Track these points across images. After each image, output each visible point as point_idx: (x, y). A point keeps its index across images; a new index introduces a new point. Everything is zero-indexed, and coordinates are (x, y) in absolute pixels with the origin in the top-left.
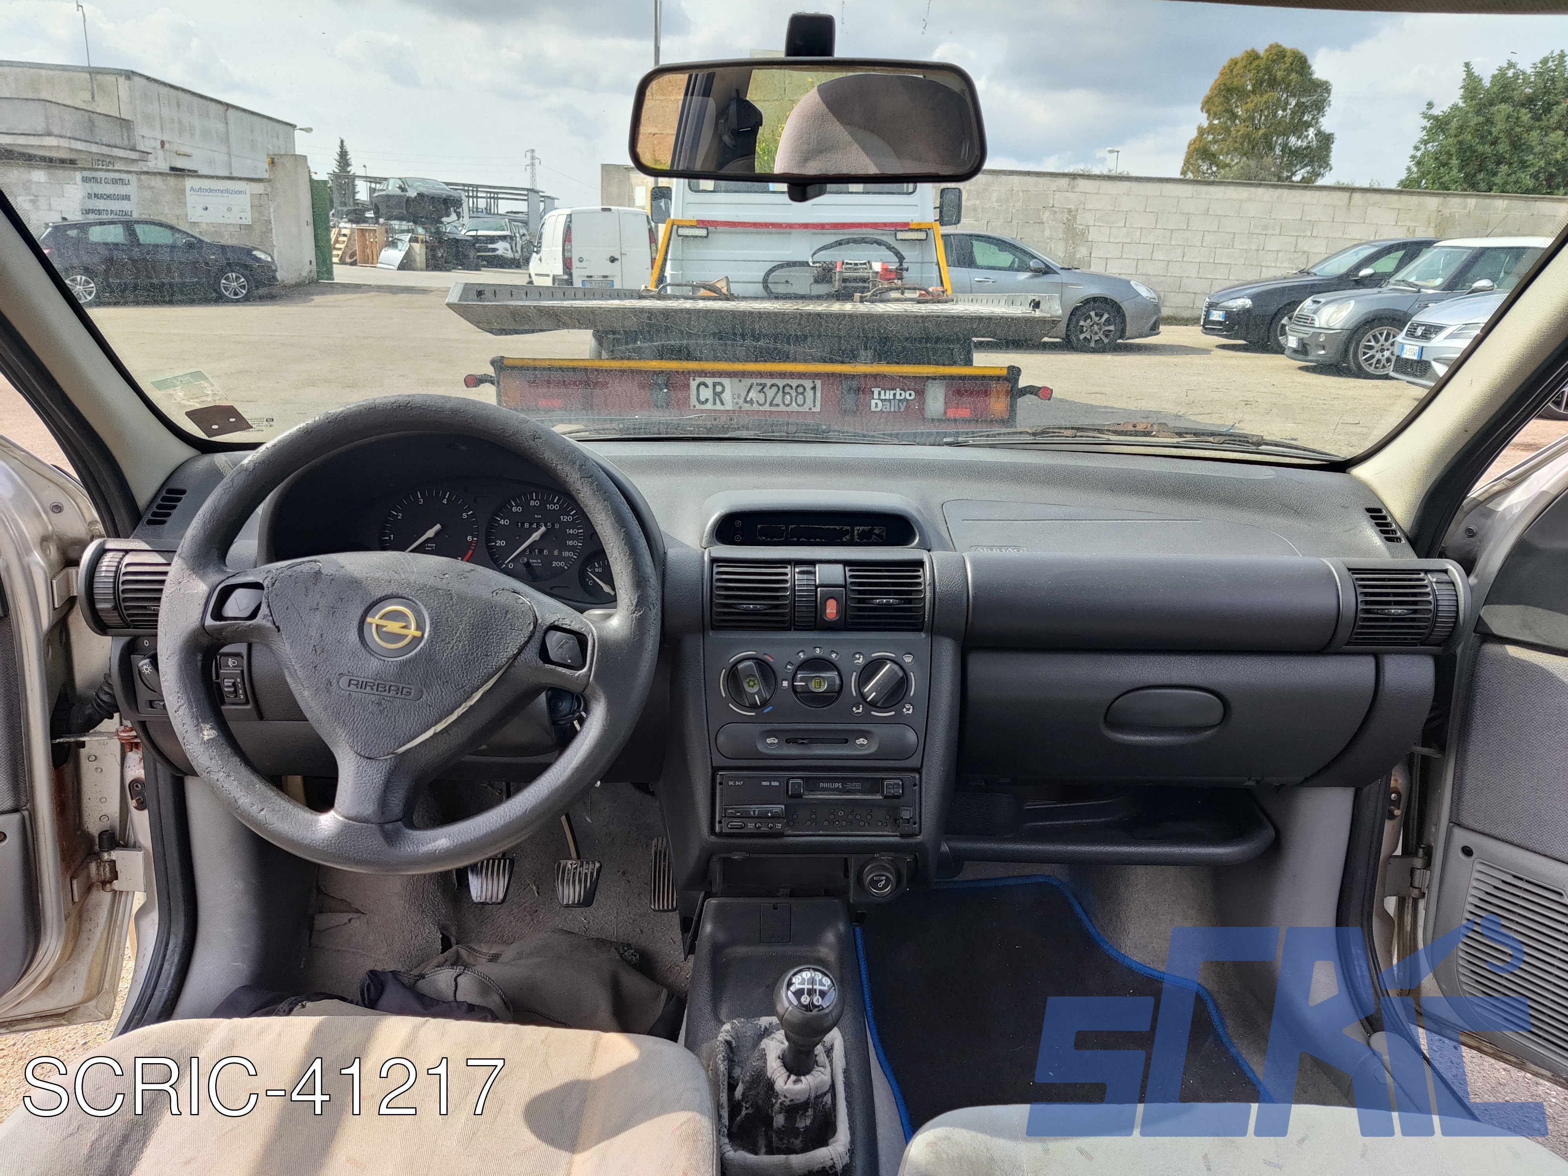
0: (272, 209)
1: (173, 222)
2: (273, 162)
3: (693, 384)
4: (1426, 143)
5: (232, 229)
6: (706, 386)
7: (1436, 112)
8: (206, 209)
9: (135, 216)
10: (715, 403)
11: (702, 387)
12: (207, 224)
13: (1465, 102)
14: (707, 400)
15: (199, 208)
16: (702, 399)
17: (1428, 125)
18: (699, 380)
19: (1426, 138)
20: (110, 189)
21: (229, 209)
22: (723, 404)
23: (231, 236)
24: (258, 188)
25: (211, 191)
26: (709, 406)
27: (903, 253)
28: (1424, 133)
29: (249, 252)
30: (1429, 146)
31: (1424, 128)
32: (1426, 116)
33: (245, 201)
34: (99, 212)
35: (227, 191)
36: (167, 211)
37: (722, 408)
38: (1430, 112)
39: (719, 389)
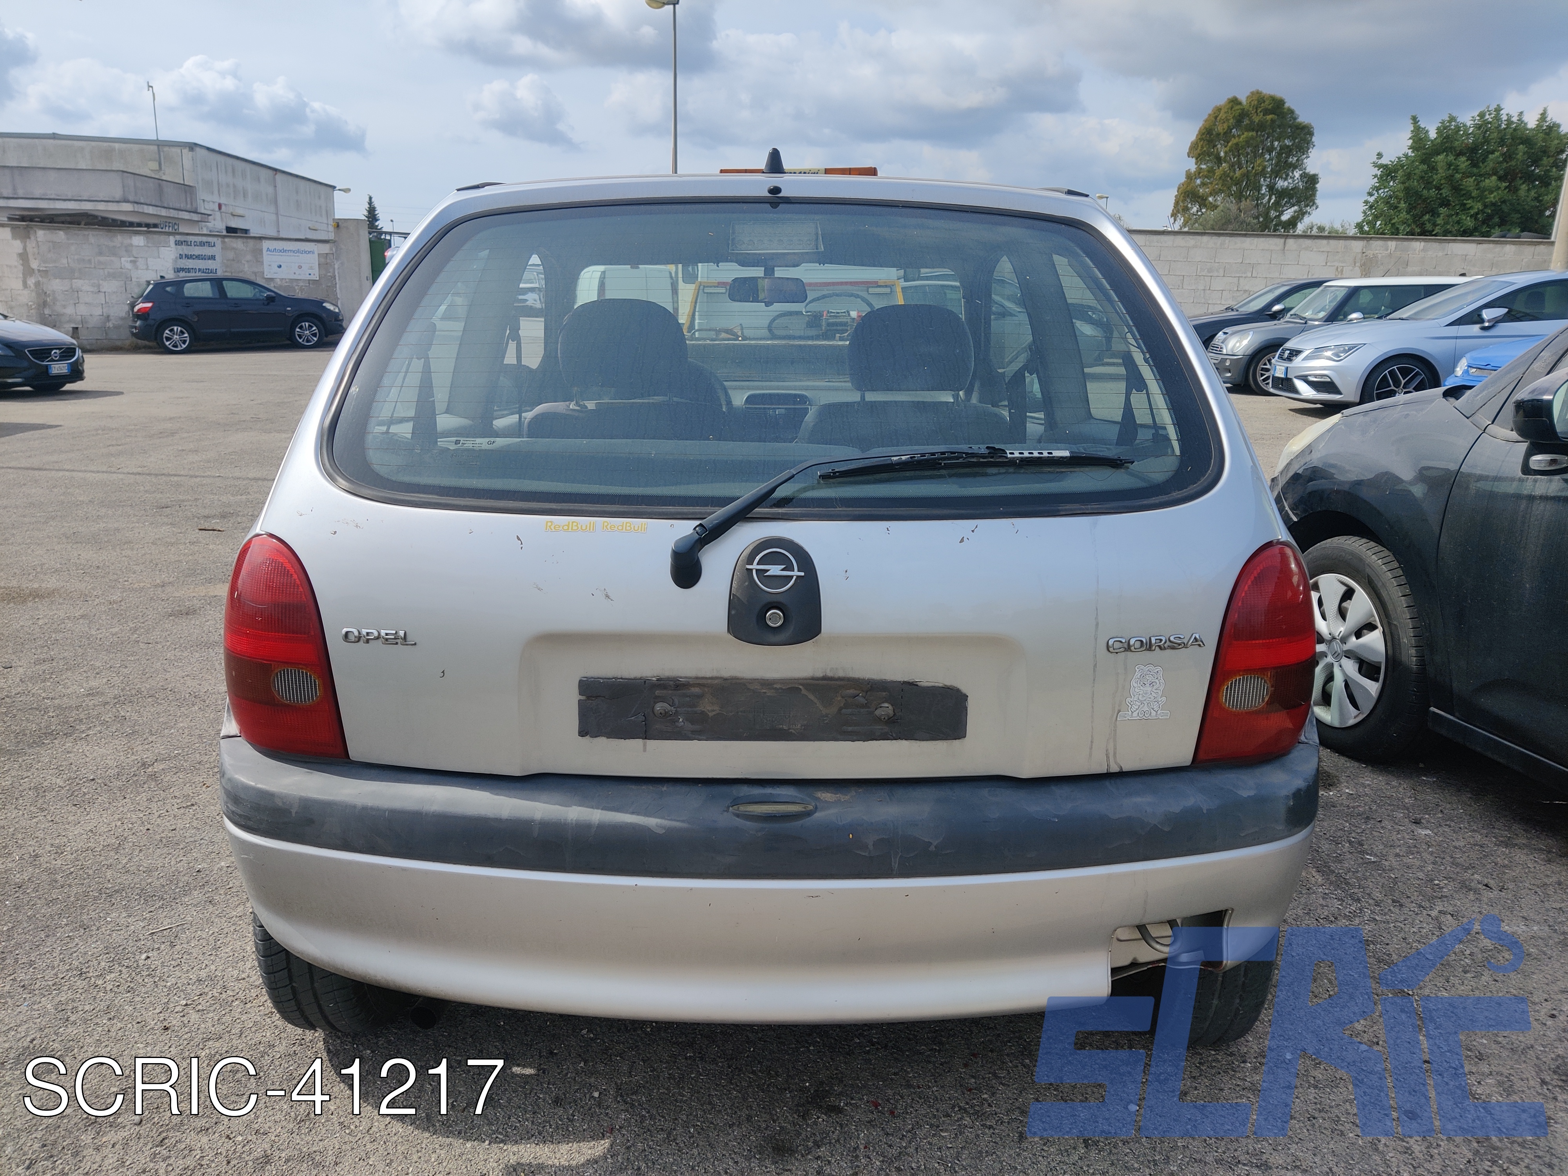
0: (336, 266)
1: (252, 278)
2: (338, 226)
4: (1378, 189)
5: (301, 284)
7: (1384, 161)
8: (280, 266)
9: (220, 274)
12: (282, 279)
13: (1413, 152)
15: (275, 266)
17: (1379, 173)
19: (1377, 185)
20: (197, 251)
21: (300, 267)
23: (301, 290)
24: (325, 248)
25: (285, 251)
28: (1376, 180)
29: (319, 304)
30: (1380, 192)
31: (1375, 176)
32: (1375, 165)
33: (314, 260)
34: (188, 270)
35: (298, 251)
36: (246, 269)
38: (1380, 162)
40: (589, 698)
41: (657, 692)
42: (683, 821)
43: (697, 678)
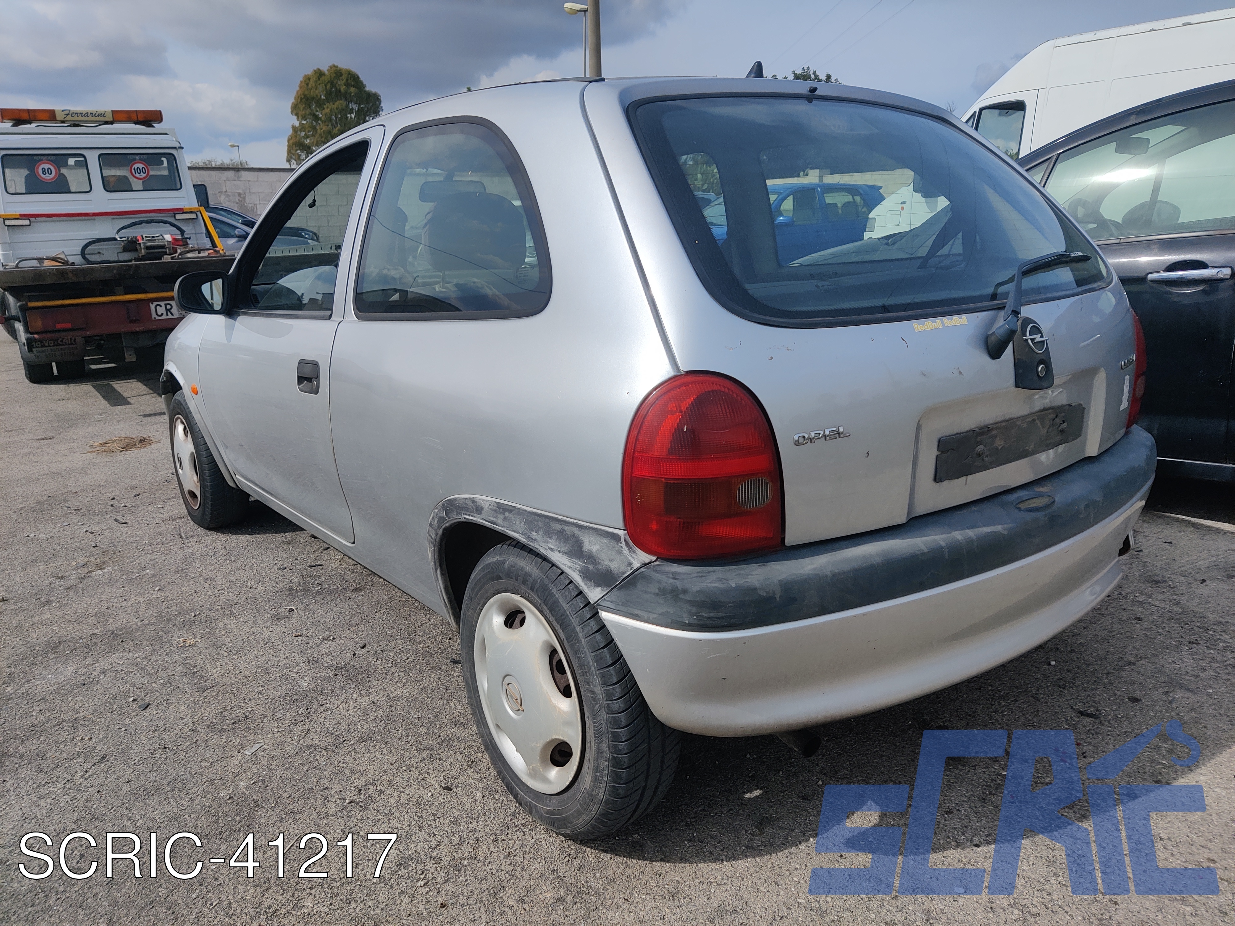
3: (152, 307)
6: (161, 306)
10: (167, 315)
11: (158, 307)
14: (162, 314)
16: (159, 313)
18: (155, 303)
22: (172, 315)
26: (164, 317)
27: (183, 228)
37: (172, 317)
39: (169, 307)
40: (942, 452)
41: (979, 439)
42: (1009, 523)
43: (996, 423)
